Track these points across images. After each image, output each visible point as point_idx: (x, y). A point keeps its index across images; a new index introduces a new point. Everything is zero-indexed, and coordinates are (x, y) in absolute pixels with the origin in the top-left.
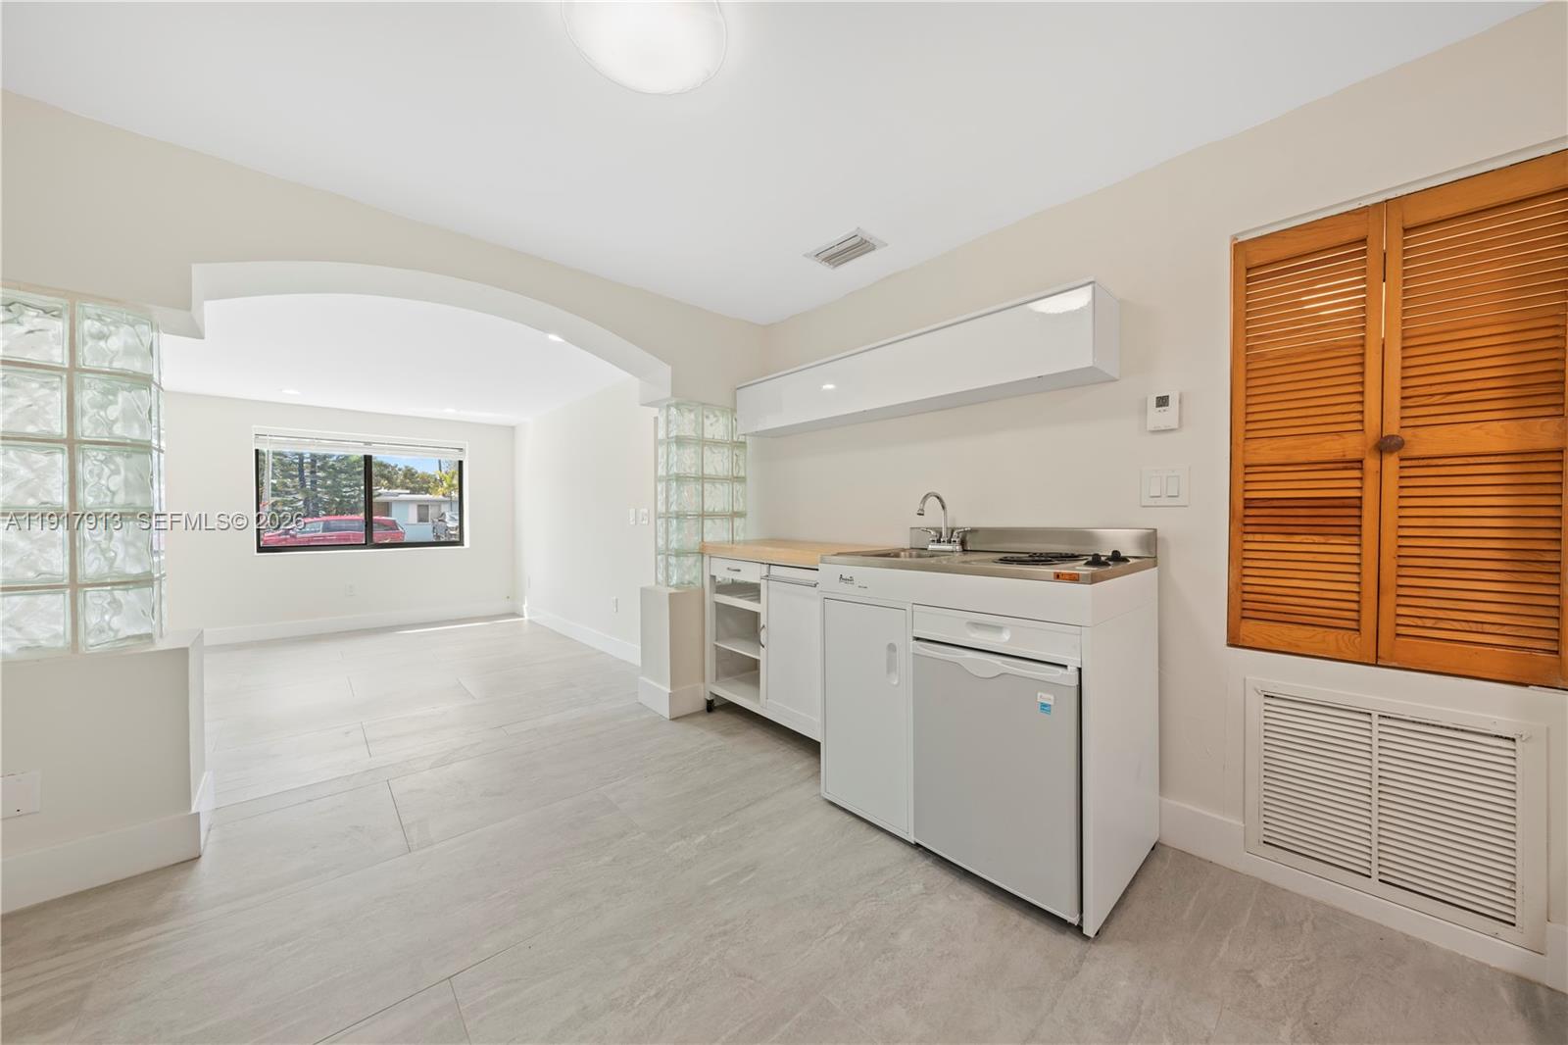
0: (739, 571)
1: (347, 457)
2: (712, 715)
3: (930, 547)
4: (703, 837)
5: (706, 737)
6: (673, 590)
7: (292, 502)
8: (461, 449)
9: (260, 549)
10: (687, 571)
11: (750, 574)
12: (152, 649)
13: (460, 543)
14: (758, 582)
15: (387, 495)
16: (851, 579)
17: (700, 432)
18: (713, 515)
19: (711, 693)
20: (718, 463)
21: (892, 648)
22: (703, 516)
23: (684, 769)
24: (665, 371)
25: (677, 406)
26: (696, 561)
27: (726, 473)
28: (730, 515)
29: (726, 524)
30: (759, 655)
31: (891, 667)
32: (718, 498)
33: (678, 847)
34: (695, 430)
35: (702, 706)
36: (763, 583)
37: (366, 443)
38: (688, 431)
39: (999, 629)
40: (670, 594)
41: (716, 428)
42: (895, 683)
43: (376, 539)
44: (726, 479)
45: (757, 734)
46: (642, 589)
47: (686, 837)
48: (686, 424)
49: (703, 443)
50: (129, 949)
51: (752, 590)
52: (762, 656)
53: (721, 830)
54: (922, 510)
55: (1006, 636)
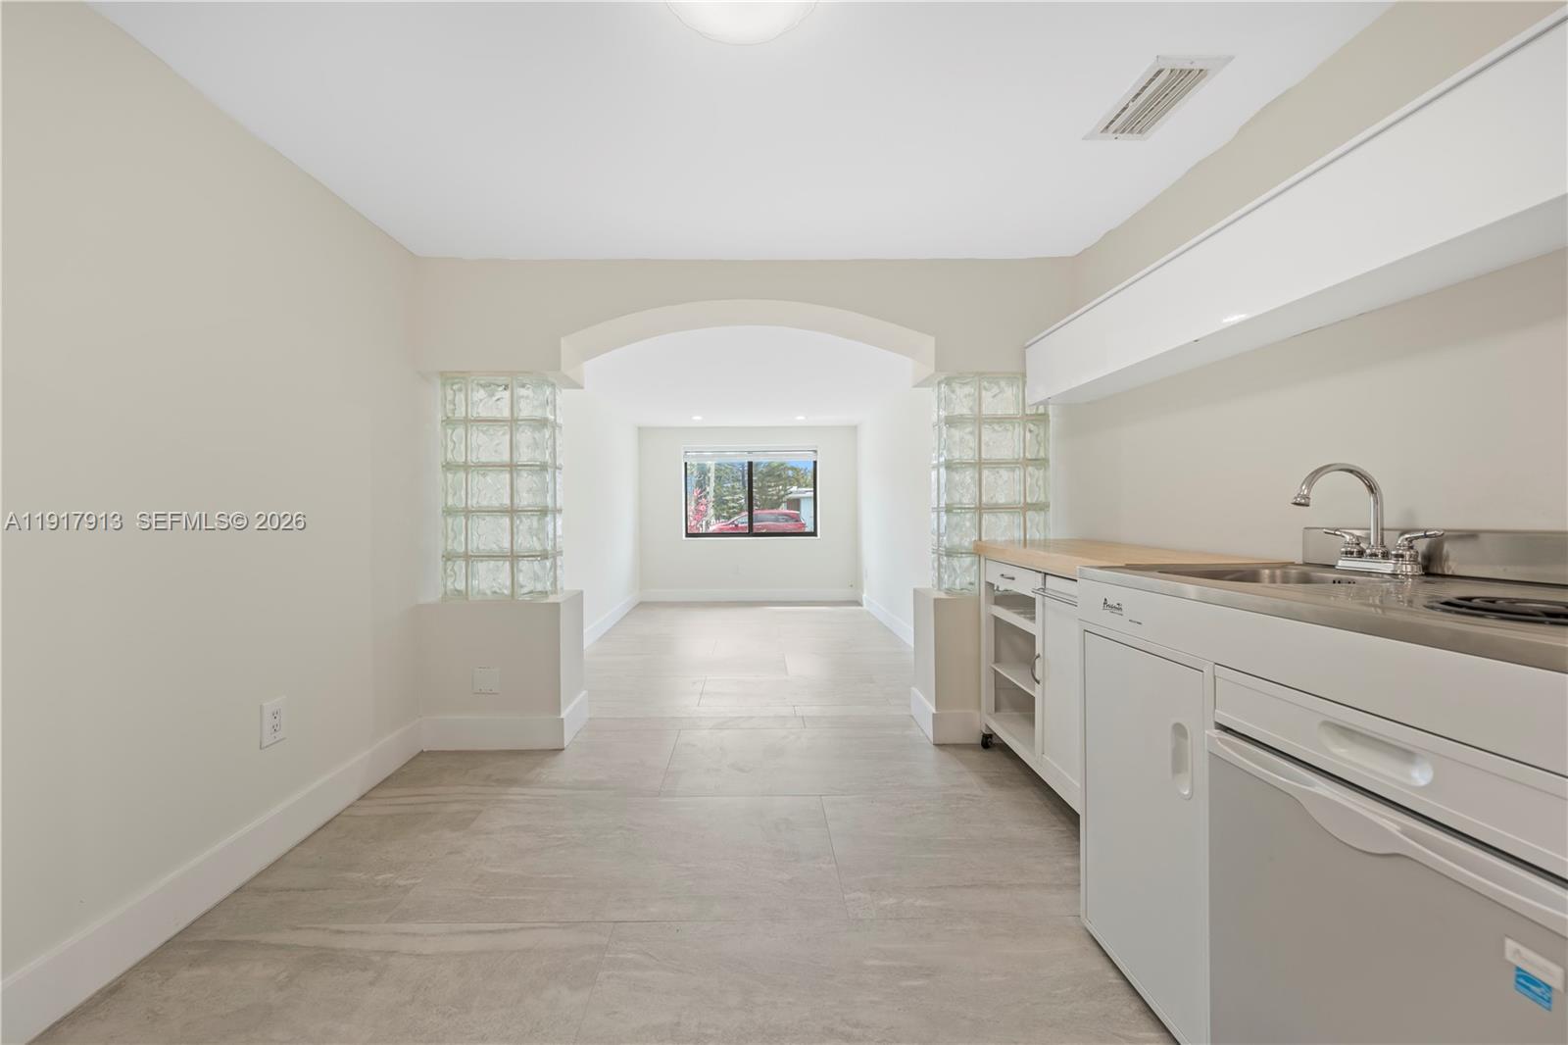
0: (1013, 579)
1: (770, 463)
2: (987, 753)
3: (1341, 564)
4: (892, 901)
5: (968, 779)
6: (943, 595)
7: (738, 500)
8: (815, 451)
9: (688, 535)
10: (964, 575)
11: (1025, 584)
12: (545, 601)
13: (814, 534)
14: (1032, 595)
15: (797, 492)
16: (1119, 608)
17: (977, 410)
18: (995, 508)
19: (987, 726)
20: (1005, 444)
21: (1179, 730)
22: (980, 509)
23: (917, 808)
24: (929, 344)
25: (948, 381)
26: (972, 564)
27: (1016, 457)
28: (1021, 508)
29: (1018, 519)
30: (1034, 689)
31: (1178, 763)
32: (1003, 487)
33: (860, 898)
34: (971, 409)
35: (977, 739)
36: (1039, 599)
37: (749, 452)
38: (963, 408)
39: (1408, 755)
40: (936, 600)
41: (1001, 400)
42: (1186, 793)
43: (755, 531)
44: (1016, 462)
45: (1030, 795)
46: (915, 591)
47: (874, 891)
48: (962, 401)
49: (980, 421)
50: (505, 797)
51: (1024, 604)
52: (1037, 692)
53: (919, 903)
54: (1307, 497)
55: (1421, 776)
